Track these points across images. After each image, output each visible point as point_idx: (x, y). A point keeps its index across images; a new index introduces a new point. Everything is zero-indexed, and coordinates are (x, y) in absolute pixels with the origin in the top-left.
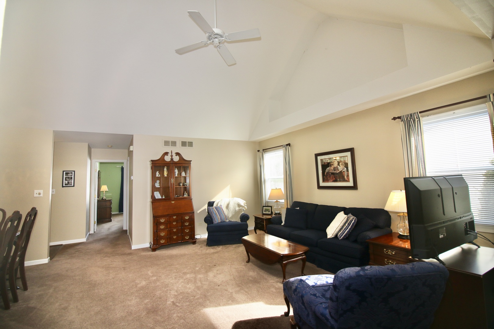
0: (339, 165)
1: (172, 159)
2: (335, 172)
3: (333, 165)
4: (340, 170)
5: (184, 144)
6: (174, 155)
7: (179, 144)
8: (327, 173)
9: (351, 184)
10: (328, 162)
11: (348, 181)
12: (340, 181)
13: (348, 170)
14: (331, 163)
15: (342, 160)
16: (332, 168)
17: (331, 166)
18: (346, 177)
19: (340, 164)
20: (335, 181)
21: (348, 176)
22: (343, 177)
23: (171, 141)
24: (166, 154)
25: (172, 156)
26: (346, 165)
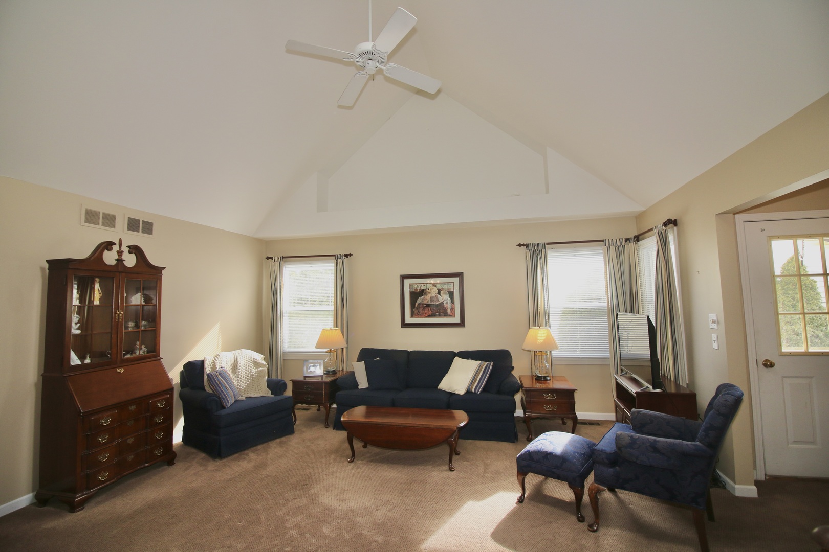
0: (439, 293)
1: (120, 261)
2: (432, 303)
3: (429, 293)
4: (441, 301)
5: (133, 225)
6: (125, 249)
7: (121, 223)
8: (419, 304)
9: (457, 320)
10: (423, 288)
11: (453, 316)
12: (440, 316)
13: (453, 302)
14: (427, 290)
15: (445, 287)
16: (428, 297)
17: (426, 294)
18: (449, 311)
19: (442, 292)
20: (433, 315)
21: (453, 309)
22: (445, 310)
23: (104, 214)
24: (108, 245)
25: (120, 253)
26: (451, 295)
